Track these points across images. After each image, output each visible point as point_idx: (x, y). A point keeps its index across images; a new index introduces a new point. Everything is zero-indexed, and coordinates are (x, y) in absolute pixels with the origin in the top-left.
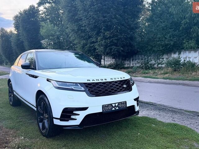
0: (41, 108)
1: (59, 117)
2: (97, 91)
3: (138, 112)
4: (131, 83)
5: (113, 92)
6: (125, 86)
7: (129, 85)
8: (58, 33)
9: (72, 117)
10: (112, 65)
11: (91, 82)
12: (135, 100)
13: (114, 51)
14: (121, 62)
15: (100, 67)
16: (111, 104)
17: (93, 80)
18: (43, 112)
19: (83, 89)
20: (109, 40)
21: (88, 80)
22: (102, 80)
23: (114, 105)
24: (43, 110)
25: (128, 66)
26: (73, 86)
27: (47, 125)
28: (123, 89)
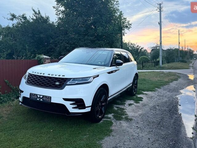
6: (57, 83)
11: (34, 73)
12: (65, 99)
17: (35, 73)
22: (41, 74)
23: (39, 96)
28: (53, 86)
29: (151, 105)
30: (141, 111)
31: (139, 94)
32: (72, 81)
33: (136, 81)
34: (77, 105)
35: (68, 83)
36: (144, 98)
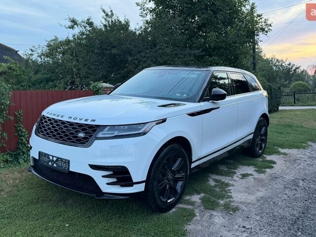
6: (81, 135)
11: (48, 115)
12: (94, 167)
16: (49, 155)
17: (51, 114)
22: (59, 116)
23: (51, 158)
28: (74, 140)
29: (289, 177)
30: (263, 190)
31: (271, 155)
32: (107, 131)
33: (264, 128)
34: (117, 178)
35: (100, 135)
36: (278, 162)
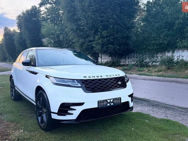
0: (40, 103)
1: (57, 112)
2: (93, 87)
3: (132, 108)
4: (126, 80)
5: (108, 89)
6: (120, 83)
7: (124, 82)
8: (58, 32)
9: (69, 112)
10: (109, 63)
11: (88, 78)
12: (129, 96)
13: (110, 49)
14: (117, 60)
15: (96, 65)
16: (106, 100)
17: (89, 77)
18: (42, 107)
19: (79, 85)
20: (105, 39)
21: (84, 77)
22: (98, 77)
23: (109, 101)
24: (42, 105)
25: (124, 64)
26: (71, 82)
27: (45, 119)
28: (118, 86)
